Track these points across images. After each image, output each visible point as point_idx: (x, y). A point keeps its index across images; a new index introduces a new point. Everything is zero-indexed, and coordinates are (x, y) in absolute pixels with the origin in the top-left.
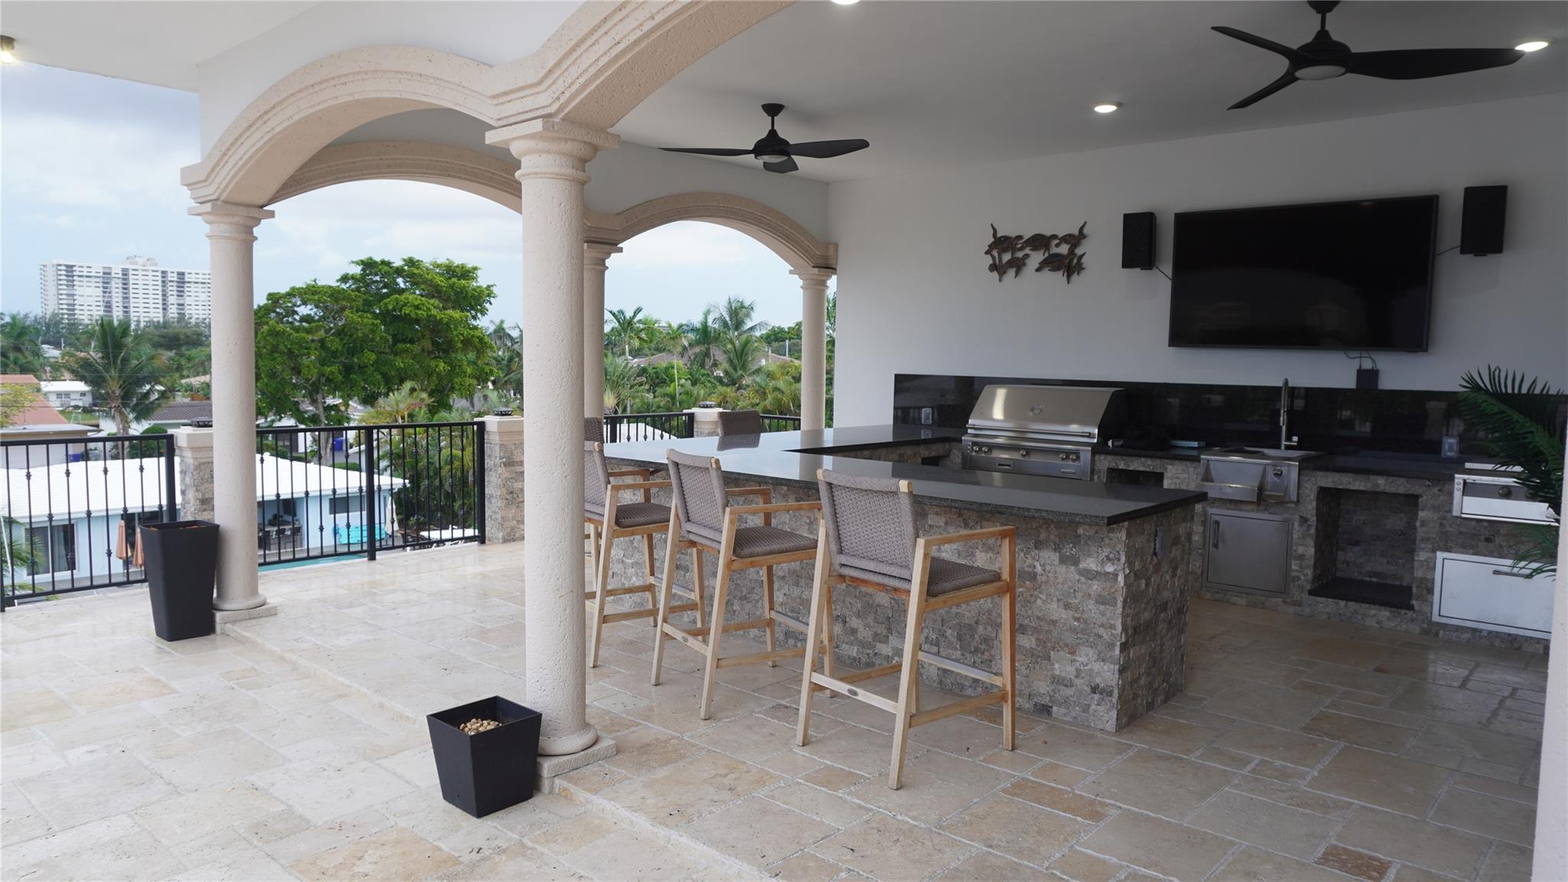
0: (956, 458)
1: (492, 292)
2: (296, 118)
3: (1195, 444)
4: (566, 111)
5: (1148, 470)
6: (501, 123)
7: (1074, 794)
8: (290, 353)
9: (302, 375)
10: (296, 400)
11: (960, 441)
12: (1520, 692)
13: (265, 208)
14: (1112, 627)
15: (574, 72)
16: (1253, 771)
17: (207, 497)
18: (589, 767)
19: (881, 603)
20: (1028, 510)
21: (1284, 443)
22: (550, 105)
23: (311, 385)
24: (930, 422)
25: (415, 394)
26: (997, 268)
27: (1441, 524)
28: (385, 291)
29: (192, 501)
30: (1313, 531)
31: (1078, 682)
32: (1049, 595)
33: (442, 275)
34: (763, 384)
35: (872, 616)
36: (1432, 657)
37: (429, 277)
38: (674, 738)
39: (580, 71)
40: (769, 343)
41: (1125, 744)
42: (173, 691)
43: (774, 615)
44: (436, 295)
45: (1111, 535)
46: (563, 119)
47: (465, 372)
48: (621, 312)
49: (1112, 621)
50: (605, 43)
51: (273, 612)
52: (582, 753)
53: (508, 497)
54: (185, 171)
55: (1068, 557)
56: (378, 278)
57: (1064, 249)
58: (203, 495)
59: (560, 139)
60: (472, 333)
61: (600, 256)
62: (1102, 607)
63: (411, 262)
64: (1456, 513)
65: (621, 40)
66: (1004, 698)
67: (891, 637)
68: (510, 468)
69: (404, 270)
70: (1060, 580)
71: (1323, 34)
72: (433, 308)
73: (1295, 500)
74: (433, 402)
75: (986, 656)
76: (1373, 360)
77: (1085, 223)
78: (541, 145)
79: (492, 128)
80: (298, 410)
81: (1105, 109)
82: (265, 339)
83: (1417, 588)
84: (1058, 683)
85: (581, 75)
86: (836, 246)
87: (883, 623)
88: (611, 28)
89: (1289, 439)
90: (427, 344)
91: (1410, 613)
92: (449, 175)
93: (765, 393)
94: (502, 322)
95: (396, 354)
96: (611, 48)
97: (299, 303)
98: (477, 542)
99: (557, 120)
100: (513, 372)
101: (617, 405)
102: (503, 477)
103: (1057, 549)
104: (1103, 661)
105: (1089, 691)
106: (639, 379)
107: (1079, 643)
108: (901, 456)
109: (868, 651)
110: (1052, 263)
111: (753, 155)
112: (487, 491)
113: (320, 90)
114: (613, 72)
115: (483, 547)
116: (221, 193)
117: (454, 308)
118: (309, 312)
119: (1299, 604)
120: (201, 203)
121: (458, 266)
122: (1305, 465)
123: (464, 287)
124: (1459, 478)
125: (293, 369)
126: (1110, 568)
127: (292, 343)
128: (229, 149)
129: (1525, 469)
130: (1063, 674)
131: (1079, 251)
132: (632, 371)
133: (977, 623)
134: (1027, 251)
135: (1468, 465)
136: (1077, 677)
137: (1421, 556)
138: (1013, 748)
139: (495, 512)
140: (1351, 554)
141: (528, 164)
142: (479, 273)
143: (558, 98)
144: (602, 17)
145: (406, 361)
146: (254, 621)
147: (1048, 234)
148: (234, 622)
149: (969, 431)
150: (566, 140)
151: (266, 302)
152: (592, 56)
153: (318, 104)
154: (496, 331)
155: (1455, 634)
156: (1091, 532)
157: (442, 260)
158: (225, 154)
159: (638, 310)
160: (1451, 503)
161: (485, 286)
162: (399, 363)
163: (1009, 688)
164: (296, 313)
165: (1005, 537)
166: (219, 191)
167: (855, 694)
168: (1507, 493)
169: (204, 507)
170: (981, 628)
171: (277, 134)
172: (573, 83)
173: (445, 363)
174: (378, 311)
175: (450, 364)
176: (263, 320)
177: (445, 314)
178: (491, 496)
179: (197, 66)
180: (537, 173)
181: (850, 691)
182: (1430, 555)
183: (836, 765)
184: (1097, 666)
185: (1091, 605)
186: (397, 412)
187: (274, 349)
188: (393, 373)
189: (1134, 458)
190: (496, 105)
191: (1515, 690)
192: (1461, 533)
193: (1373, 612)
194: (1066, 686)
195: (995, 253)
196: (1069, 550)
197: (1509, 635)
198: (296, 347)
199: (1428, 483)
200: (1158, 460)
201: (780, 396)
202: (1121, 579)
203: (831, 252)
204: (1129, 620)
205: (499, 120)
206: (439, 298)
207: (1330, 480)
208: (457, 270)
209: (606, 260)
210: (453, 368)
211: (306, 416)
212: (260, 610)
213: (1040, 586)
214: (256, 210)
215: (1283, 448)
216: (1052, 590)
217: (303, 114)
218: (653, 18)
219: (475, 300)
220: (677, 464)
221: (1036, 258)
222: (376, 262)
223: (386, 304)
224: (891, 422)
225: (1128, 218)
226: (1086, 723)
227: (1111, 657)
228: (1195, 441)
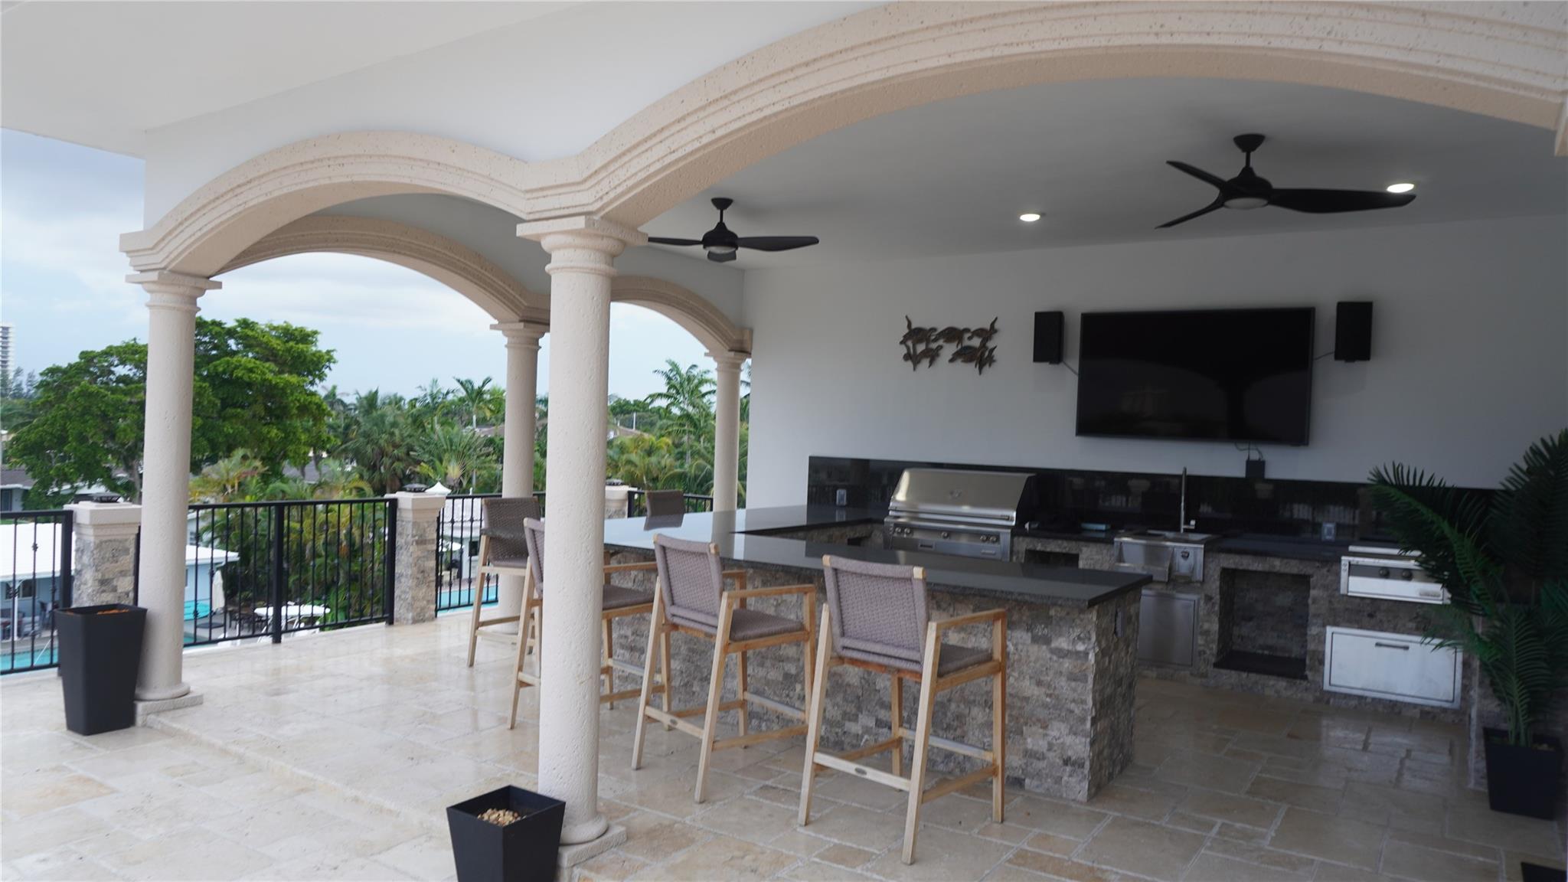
0: (878, 538)
1: (332, 357)
2: (276, 194)
3: (1103, 527)
4: (607, 210)
5: (1064, 551)
6: (532, 217)
7: (1072, 862)
8: (104, 416)
9: (117, 439)
10: (108, 465)
11: (882, 522)
12: (1413, 753)
13: (211, 279)
14: (1083, 702)
15: (622, 174)
16: (1219, 833)
17: (106, 577)
18: (605, 854)
19: (851, 682)
20: (1011, 593)
21: (1183, 527)
22: (592, 204)
23: (127, 450)
24: (845, 502)
25: (248, 462)
26: (912, 358)
27: (1330, 602)
28: (214, 352)
29: (90, 583)
30: (1217, 608)
31: (1051, 755)
32: (1021, 673)
33: (278, 338)
34: (616, 457)
35: (842, 695)
36: (1325, 722)
37: (265, 340)
38: (676, 822)
39: (628, 175)
40: (615, 415)
41: (1099, 813)
42: (113, 791)
43: (748, 696)
44: (271, 358)
45: (1082, 616)
46: (602, 218)
47: (299, 439)
48: (470, 382)
49: (1084, 696)
50: (659, 151)
51: (198, 702)
52: (598, 841)
53: (420, 576)
54: (124, 238)
55: (1040, 637)
56: (207, 339)
57: (976, 342)
58: (103, 575)
59: (597, 236)
60: (309, 399)
61: (535, 335)
62: (1073, 684)
63: (245, 324)
64: (1343, 591)
65: (677, 150)
66: (994, 773)
67: (860, 716)
68: (421, 547)
69: (237, 332)
70: (1032, 659)
71: (1247, 171)
72: (268, 372)
73: (1201, 579)
74: (268, 470)
75: (959, 732)
76: (1260, 453)
77: (996, 319)
78: (578, 241)
79: (522, 221)
80: (110, 477)
81: (1030, 218)
82: (76, 400)
83: (1311, 659)
84: (1031, 756)
85: (629, 178)
86: (751, 331)
87: (852, 702)
88: (667, 138)
89: (1187, 522)
90: (259, 409)
91: (1305, 683)
92: (394, 252)
93: (617, 466)
94: (334, 388)
95: (225, 419)
96: (666, 156)
97: (116, 363)
98: (384, 623)
99: (596, 218)
100: (351, 440)
101: (463, 475)
102: (415, 555)
103: (1029, 629)
104: (1075, 734)
105: (1061, 762)
106: (485, 450)
107: (1051, 719)
108: (830, 537)
109: (837, 730)
110: (966, 355)
111: (701, 246)
112: (398, 570)
113: (311, 169)
114: (662, 178)
115: (391, 628)
116: (169, 263)
117: (291, 373)
118: (127, 373)
119: (1204, 676)
120: (142, 271)
121: (296, 329)
122: (1210, 549)
123: (302, 351)
124: (1345, 559)
125: (106, 433)
126: (1081, 647)
127: (107, 405)
128: (186, 219)
129: (1423, 553)
130: (1035, 748)
131: (990, 345)
132: (479, 441)
133: (949, 700)
134: (941, 342)
135: (1352, 548)
136: (1049, 750)
137: (1313, 630)
138: (1003, 821)
139: (405, 592)
140: (1245, 629)
141: (558, 259)
142: (319, 337)
143: (601, 198)
144: (659, 127)
145: (236, 427)
146: (180, 712)
147: (961, 327)
148: (158, 712)
149: (890, 513)
150: (603, 237)
151: (78, 360)
152: (644, 161)
153: (307, 182)
154: (327, 397)
155: (1344, 702)
156: (1063, 614)
157: (278, 322)
158: (181, 224)
159: (488, 380)
160: (1339, 582)
161: (324, 351)
162: (228, 429)
163: (999, 762)
164: (113, 373)
165: (998, 619)
166: (168, 260)
167: (864, 773)
168: (1407, 575)
169: (103, 588)
170: (953, 706)
171: (249, 208)
172: (619, 185)
173: (278, 429)
174: (205, 373)
175: (284, 431)
176: (74, 379)
177: (281, 378)
178: (401, 575)
179: (146, 131)
180: (572, 268)
181: (858, 770)
182: (1321, 629)
183: (844, 843)
184: (1069, 740)
185: (1063, 682)
186: (228, 480)
187: (86, 411)
188: (220, 439)
189: (1051, 540)
190: (529, 199)
191: (1409, 752)
192: (1347, 609)
193: (1272, 683)
194: (1039, 759)
195: (910, 343)
196: (1040, 630)
197: (1391, 701)
198: (110, 409)
199: (1317, 564)
200: (1074, 543)
201: (633, 469)
202: (1091, 657)
203: (746, 337)
204: (1097, 694)
205: (530, 213)
206: (275, 362)
207: (1231, 561)
208: (296, 333)
209: (540, 340)
210: (287, 435)
211: (119, 483)
212: (184, 700)
213: (1013, 665)
214: (204, 280)
215: (1182, 531)
216: (1025, 668)
217: (285, 191)
218: (714, 132)
219: (315, 365)
220: (664, 548)
221: (949, 349)
222: (205, 322)
223: (215, 366)
224: (805, 502)
225: (1039, 316)
226: (1058, 794)
227: (1082, 731)
228: (1101, 523)
